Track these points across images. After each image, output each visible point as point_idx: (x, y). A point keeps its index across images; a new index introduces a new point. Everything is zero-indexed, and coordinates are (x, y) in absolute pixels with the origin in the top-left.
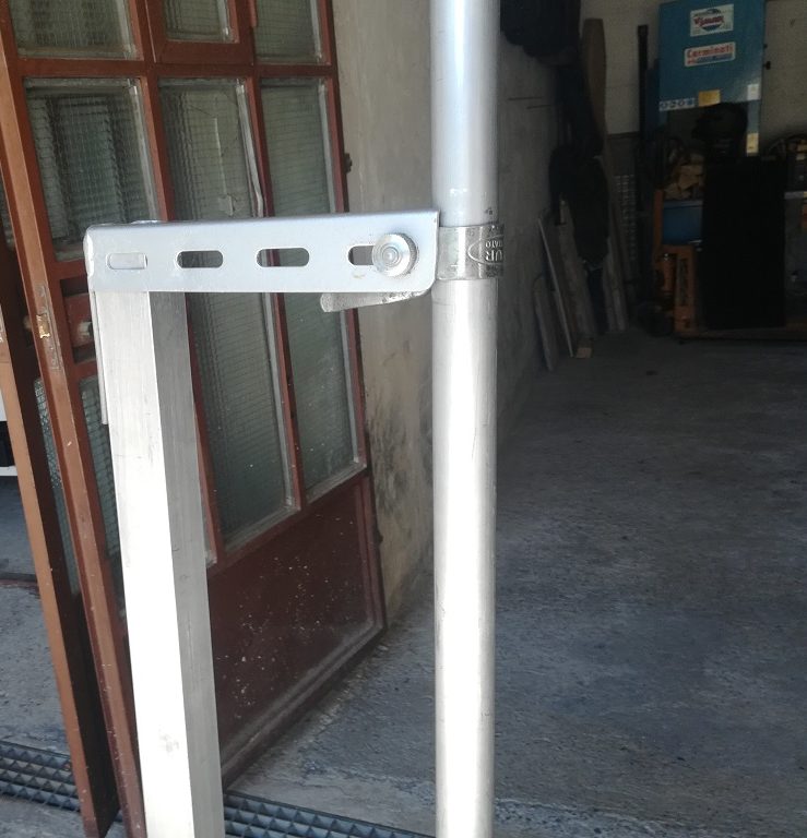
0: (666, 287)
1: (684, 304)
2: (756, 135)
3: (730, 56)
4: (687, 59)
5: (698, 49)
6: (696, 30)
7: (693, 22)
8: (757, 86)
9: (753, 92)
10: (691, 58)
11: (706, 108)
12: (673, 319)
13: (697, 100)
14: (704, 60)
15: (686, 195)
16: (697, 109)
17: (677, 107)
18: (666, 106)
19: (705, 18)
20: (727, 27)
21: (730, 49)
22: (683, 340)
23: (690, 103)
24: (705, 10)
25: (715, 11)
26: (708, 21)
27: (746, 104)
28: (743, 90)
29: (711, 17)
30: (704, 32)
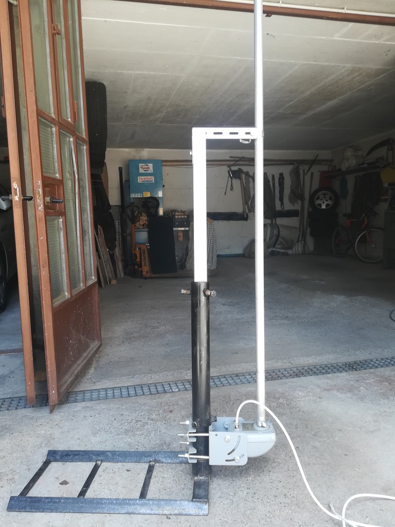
0: (138, 260)
1: (145, 265)
2: (162, 209)
3: (152, 181)
4: (139, 180)
5: (142, 177)
6: (141, 171)
7: (140, 169)
8: (161, 192)
9: (160, 194)
10: (140, 180)
11: (146, 198)
12: (142, 271)
13: (143, 195)
14: (144, 181)
15: (142, 227)
16: (143, 198)
17: (136, 196)
18: (133, 196)
19: (144, 167)
20: (151, 171)
21: (152, 179)
22: (146, 278)
23: (141, 195)
24: (143, 164)
25: (147, 165)
26: (145, 168)
27: (159, 197)
28: (157, 193)
29: (146, 167)
30: (144, 172)
